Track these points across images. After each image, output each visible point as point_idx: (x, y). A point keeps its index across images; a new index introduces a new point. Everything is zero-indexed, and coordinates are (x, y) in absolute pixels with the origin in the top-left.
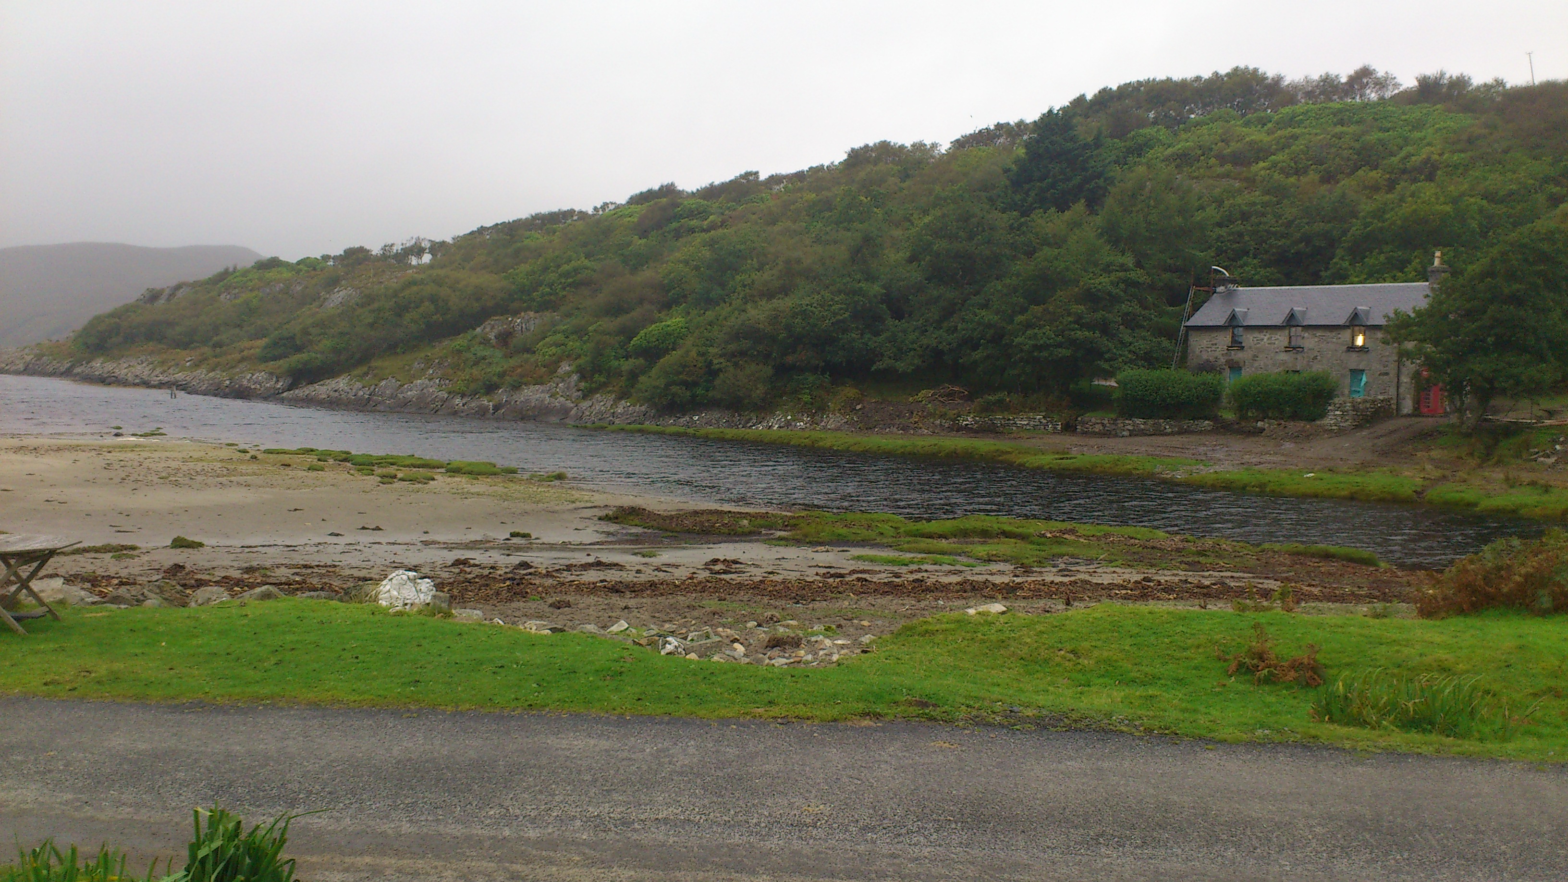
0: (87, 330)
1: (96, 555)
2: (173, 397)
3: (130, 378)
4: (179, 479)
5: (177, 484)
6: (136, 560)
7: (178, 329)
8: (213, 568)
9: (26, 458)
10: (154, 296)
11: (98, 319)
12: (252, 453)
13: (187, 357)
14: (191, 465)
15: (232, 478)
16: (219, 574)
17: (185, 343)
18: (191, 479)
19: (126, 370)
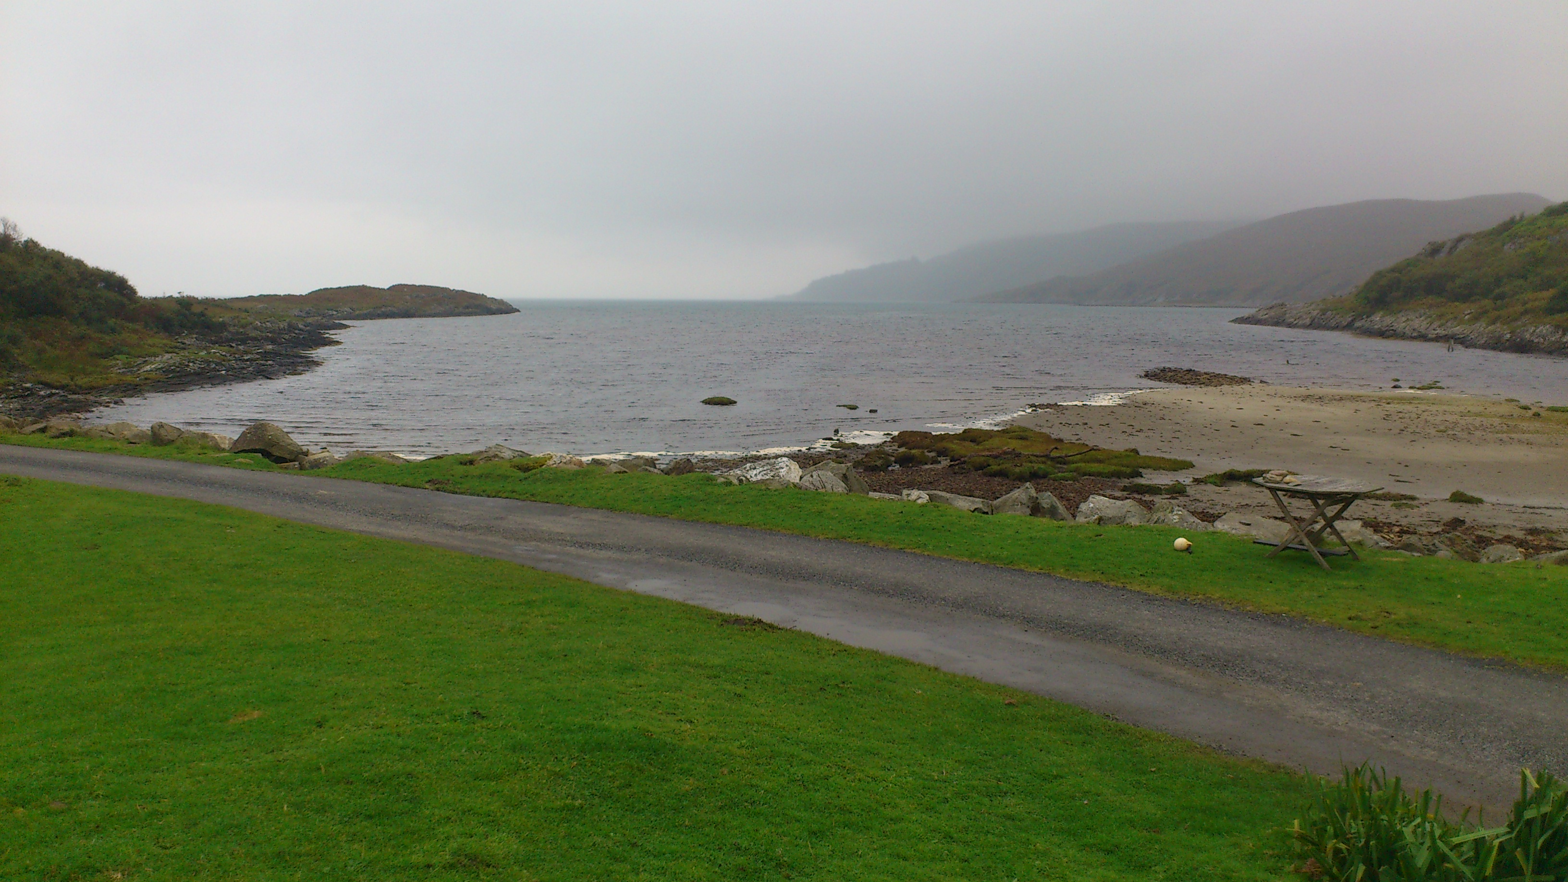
0: (1368, 286)
1: (1378, 502)
2: (1451, 350)
3: (1408, 332)
4: (1457, 433)
5: (1455, 438)
6: (1415, 510)
7: (1458, 281)
8: (1495, 526)
9: (1313, 406)
10: (1435, 250)
11: (1380, 274)
12: (1535, 410)
13: (1467, 309)
14: (1469, 420)
15: (1513, 436)
16: (1501, 533)
17: (1466, 295)
18: (1470, 433)
19: (1404, 324)
